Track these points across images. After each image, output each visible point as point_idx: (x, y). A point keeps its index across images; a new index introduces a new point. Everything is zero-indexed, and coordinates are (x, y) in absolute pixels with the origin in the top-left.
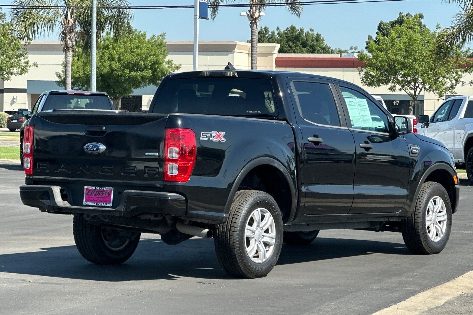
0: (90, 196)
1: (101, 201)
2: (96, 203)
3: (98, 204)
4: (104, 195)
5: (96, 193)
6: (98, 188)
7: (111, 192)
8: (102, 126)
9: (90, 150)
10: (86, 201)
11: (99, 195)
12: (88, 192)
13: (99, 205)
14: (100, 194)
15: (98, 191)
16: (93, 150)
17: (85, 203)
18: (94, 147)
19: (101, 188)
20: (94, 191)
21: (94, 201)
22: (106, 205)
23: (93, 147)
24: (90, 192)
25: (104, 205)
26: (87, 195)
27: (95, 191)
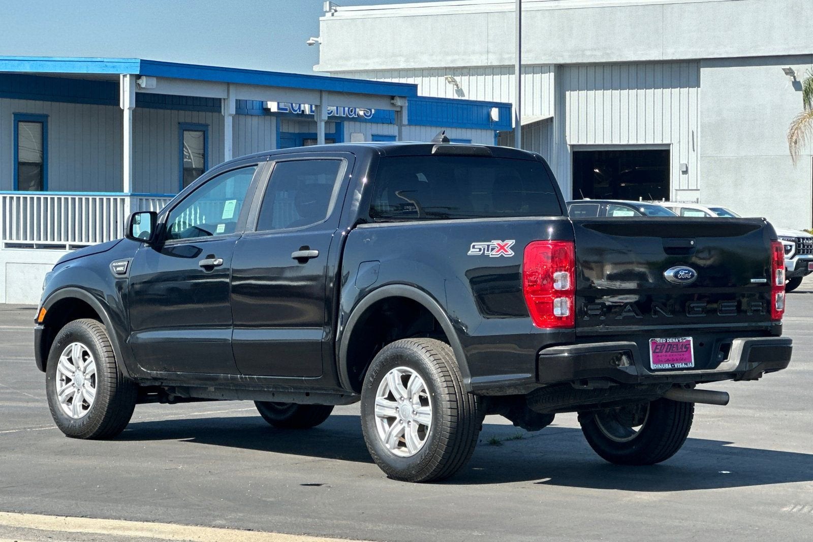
0: (660, 354)
1: (678, 361)
2: (671, 365)
3: (674, 366)
4: (680, 350)
5: (667, 349)
6: (670, 340)
7: (690, 344)
8: (689, 239)
9: (681, 279)
10: (654, 363)
11: (672, 350)
12: (656, 348)
13: (676, 366)
14: (674, 349)
15: (670, 344)
16: (687, 279)
17: (653, 366)
18: (688, 273)
19: (674, 340)
20: (663, 345)
21: (667, 361)
22: (686, 366)
23: (685, 273)
24: (658, 347)
25: (684, 366)
26: (654, 352)
27: (665, 345)
